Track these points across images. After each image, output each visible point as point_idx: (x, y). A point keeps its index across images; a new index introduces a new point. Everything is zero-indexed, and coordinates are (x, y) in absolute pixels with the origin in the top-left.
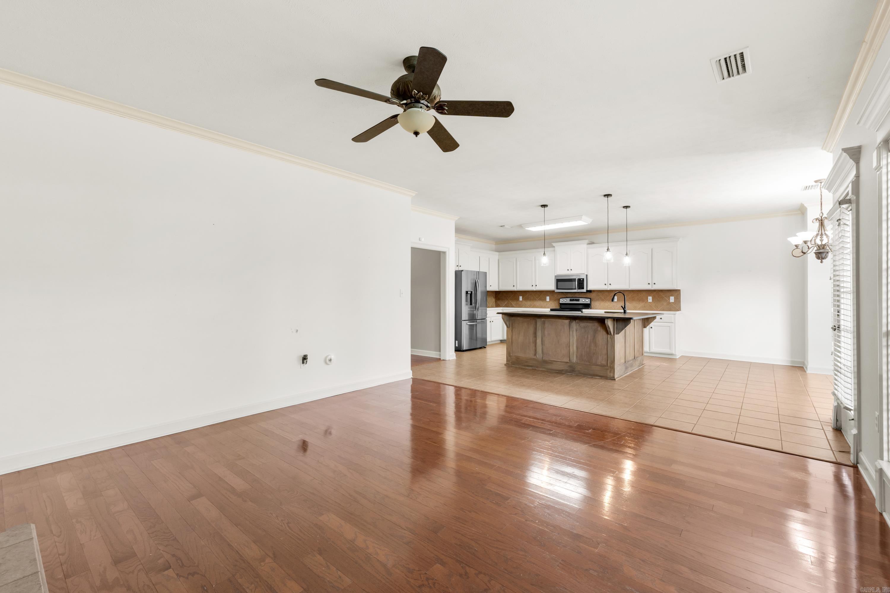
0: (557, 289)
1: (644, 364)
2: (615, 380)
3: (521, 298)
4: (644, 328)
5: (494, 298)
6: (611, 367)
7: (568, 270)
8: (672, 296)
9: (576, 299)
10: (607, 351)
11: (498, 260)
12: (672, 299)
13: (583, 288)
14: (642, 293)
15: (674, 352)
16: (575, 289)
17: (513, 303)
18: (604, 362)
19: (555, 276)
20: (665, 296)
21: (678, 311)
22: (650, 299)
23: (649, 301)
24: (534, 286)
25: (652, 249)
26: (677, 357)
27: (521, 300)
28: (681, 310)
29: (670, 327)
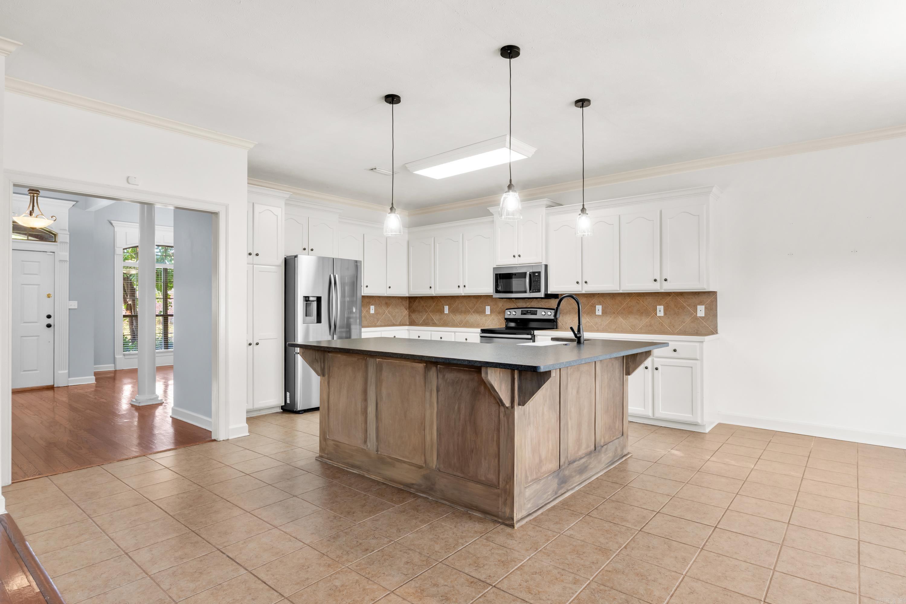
0: (497, 291)
1: (628, 453)
2: (512, 526)
3: (446, 309)
4: (626, 375)
5: (406, 309)
6: (505, 491)
7: (514, 256)
8: (701, 303)
9: (531, 310)
10: (499, 449)
11: (408, 242)
12: (701, 311)
13: (539, 291)
14: (647, 299)
15: (699, 421)
16: (525, 292)
17: (436, 318)
18: (492, 477)
19: (493, 268)
20: (688, 305)
21: (713, 333)
22: (660, 311)
23: (657, 315)
24: (462, 286)
25: (661, 212)
26: (707, 430)
27: (447, 312)
28: (717, 333)
29: (692, 367)
